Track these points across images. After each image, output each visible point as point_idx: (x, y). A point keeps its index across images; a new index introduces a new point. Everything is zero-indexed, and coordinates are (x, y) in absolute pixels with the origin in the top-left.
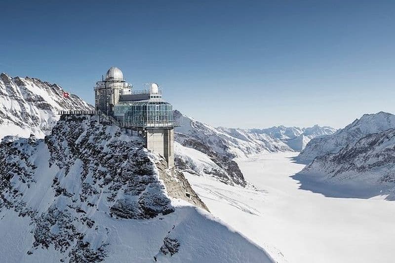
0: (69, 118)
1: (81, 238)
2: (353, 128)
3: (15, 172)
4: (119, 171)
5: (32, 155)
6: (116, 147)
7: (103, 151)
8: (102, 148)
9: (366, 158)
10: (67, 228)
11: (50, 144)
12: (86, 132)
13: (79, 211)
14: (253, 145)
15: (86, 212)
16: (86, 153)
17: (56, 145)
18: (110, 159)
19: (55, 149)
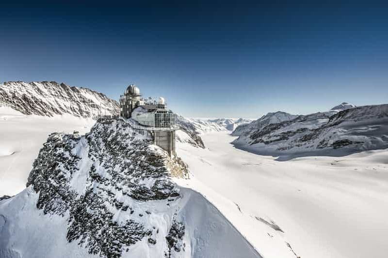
0: (104, 121)
1: (111, 217)
2: (262, 120)
3: (61, 161)
4: (139, 162)
5: (74, 147)
6: (137, 145)
7: (128, 148)
8: (127, 145)
9: (270, 137)
10: (100, 207)
11: (89, 139)
12: (115, 133)
13: (109, 193)
14: (208, 128)
15: (115, 194)
16: (115, 148)
17: (93, 140)
18: (132, 153)
19: (93, 143)
